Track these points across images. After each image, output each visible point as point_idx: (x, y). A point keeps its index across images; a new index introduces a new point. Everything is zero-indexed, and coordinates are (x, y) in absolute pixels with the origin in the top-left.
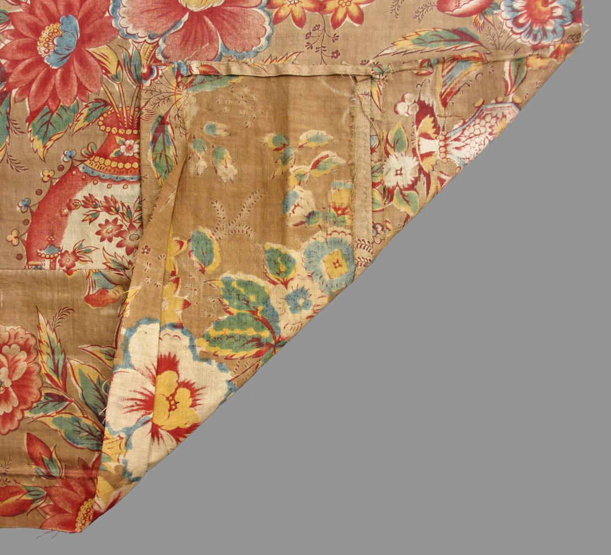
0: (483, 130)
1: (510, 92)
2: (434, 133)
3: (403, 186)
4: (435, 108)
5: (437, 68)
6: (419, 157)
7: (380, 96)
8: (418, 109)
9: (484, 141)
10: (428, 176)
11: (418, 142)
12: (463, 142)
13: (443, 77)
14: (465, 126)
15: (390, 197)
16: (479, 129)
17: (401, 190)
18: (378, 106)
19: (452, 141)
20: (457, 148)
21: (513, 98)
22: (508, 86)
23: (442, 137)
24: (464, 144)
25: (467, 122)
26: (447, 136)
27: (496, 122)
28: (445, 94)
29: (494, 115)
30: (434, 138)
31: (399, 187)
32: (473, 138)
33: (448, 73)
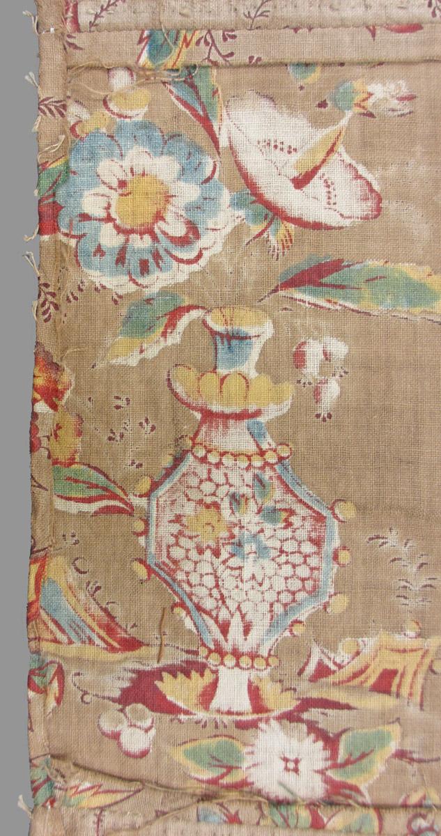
0: (206, 568)
1: (126, 504)
2: (202, 675)
3: (326, 759)
4: (142, 668)
5: (47, 653)
6: (260, 716)
7: (104, 788)
8: (140, 706)
9: (232, 569)
10: (307, 704)
11: (222, 713)
12: (232, 615)
13: (71, 642)
14: (189, 604)
15: (347, 792)
16: (202, 576)
17: (335, 766)
18: (128, 797)
19: (226, 640)
20: (247, 629)
21: (141, 496)
22: (114, 507)
23: (213, 660)
24: (237, 615)
25: (181, 599)
26: (212, 647)
27: (191, 538)
28: (110, 640)
29: (172, 540)
30: (214, 676)
31: (326, 769)
32: (224, 592)
33: (62, 631)
